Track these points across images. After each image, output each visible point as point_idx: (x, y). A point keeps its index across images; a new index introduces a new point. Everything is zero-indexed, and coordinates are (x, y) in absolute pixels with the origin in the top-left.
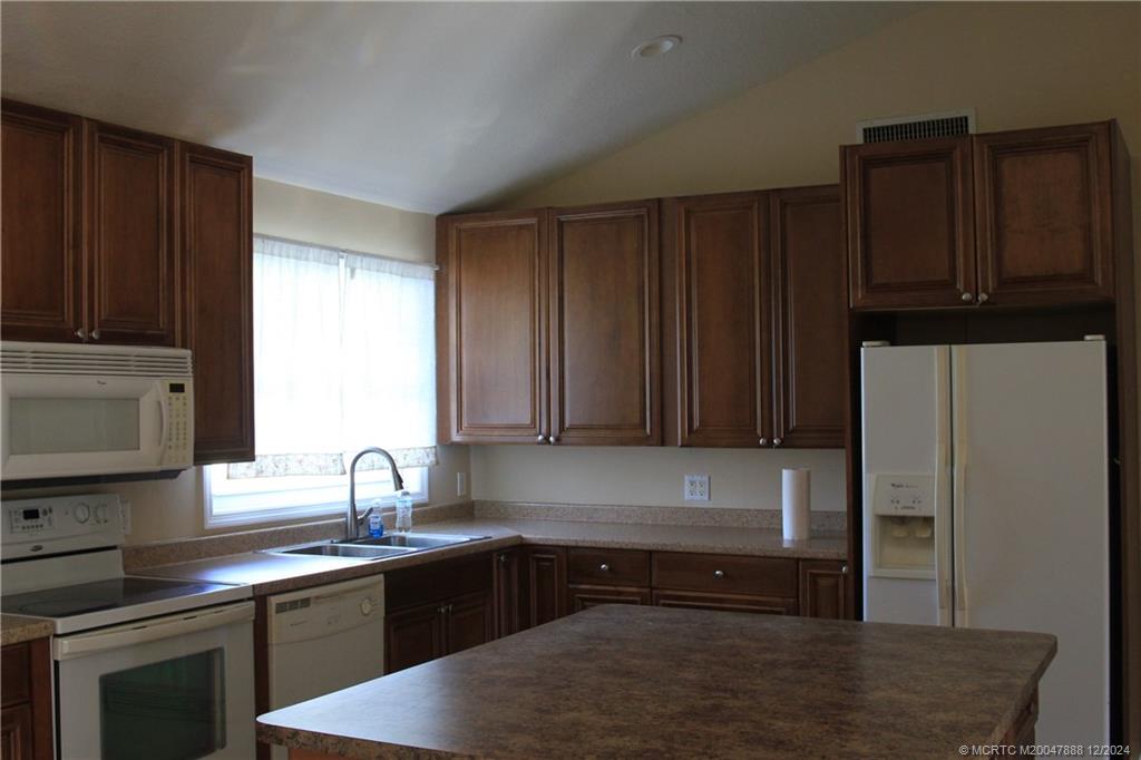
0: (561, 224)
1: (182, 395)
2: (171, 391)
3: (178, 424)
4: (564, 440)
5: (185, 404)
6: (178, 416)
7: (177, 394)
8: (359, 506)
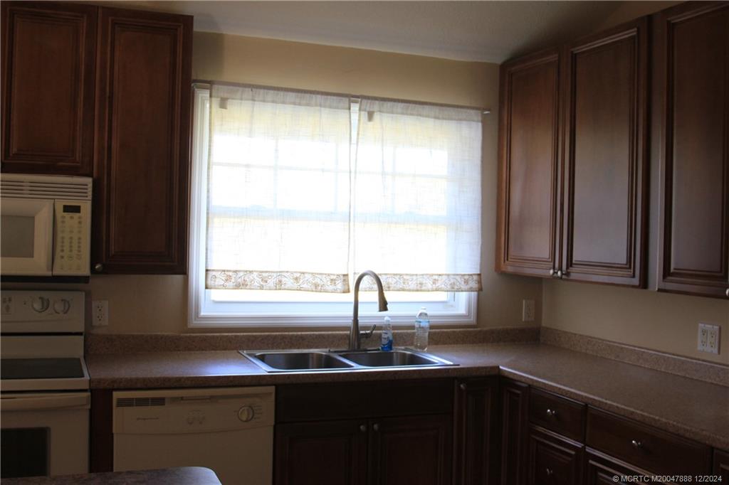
0: (574, 57)
1: (78, 214)
2: (64, 211)
3: (71, 238)
4: (573, 276)
5: (80, 223)
6: (71, 232)
7: (71, 214)
8: (361, 322)
